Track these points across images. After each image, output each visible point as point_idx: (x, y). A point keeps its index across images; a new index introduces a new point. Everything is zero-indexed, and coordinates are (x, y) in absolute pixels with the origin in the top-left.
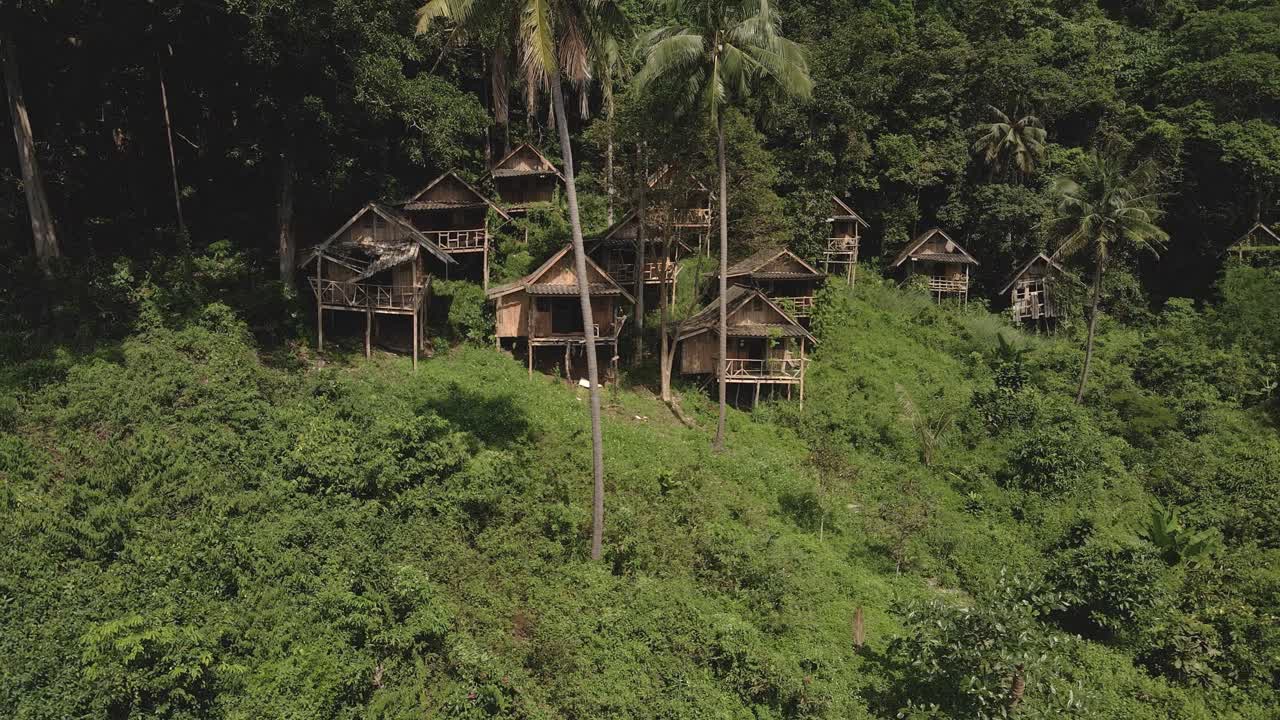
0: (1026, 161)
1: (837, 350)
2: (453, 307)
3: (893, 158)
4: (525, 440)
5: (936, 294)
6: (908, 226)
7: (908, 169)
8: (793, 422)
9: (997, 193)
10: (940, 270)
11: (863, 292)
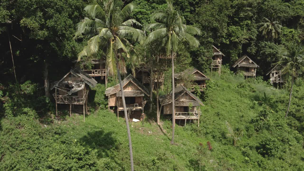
0: (275, 35)
1: (212, 100)
2: (96, 95)
3: (233, 34)
4: (114, 148)
5: (245, 77)
6: (238, 54)
7: (238, 38)
8: (195, 130)
9: (266, 45)
10: (247, 69)
11: (223, 77)
